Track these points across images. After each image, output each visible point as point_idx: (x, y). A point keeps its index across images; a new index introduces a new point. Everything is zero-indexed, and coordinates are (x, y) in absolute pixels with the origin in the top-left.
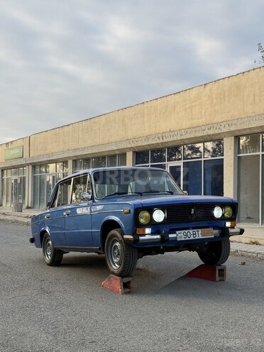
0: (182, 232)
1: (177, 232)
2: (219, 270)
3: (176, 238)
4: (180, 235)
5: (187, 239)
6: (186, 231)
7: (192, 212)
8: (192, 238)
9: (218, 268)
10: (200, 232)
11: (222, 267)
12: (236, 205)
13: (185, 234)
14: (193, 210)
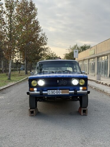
0: (51, 91)
1: (48, 91)
2: (83, 110)
3: (47, 93)
4: (50, 92)
5: (53, 94)
6: (53, 91)
7: (58, 82)
8: (56, 94)
10: (61, 91)
11: (85, 109)
12: (86, 79)
13: (52, 92)
14: (58, 81)
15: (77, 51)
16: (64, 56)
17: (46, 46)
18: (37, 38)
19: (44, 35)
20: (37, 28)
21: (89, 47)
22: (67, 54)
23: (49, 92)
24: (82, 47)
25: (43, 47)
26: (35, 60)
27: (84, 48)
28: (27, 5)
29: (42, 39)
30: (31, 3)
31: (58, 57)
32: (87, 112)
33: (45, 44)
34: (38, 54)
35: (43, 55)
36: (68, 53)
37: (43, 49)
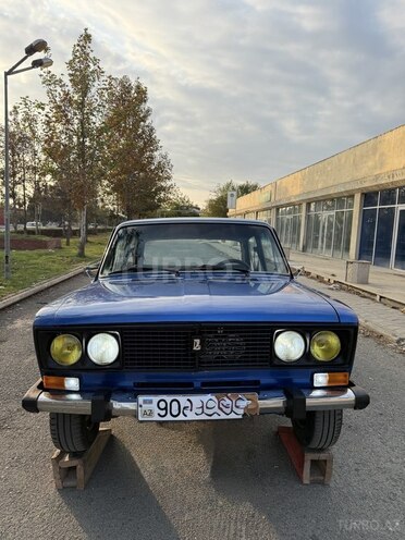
0: (155, 399)
1: (141, 399)
2: (313, 462)
3: (136, 411)
5: (169, 418)
6: (168, 399)
9: (309, 457)
11: (322, 456)
12: (352, 331)
13: (162, 405)
14: (198, 341)
15: (235, 193)
16: (206, 204)
17: (169, 183)
18: (150, 163)
19: (165, 157)
20: (150, 142)
21: (255, 188)
22: (211, 201)
23: (146, 407)
24: (241, 188)
25: (163, 184)
26: (146, 210)
27: (245, 190)
28: (129, 92)
29: (160, 167)
30: (138, 87)
31: (194, 205)
32: (328, 470)
33: (169, 178)
34: (154, 198)
35: (164, 201)
36: (215, 198)
37: (163, 189)
